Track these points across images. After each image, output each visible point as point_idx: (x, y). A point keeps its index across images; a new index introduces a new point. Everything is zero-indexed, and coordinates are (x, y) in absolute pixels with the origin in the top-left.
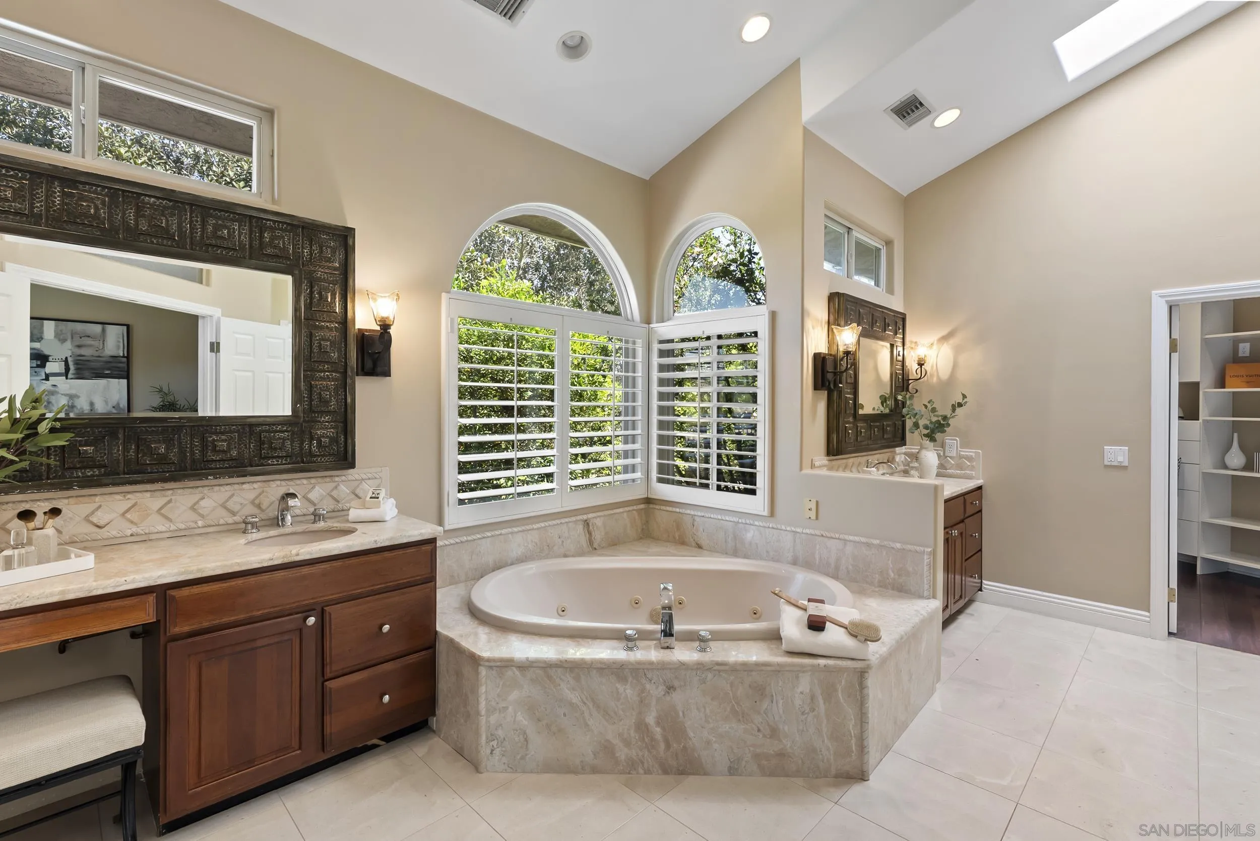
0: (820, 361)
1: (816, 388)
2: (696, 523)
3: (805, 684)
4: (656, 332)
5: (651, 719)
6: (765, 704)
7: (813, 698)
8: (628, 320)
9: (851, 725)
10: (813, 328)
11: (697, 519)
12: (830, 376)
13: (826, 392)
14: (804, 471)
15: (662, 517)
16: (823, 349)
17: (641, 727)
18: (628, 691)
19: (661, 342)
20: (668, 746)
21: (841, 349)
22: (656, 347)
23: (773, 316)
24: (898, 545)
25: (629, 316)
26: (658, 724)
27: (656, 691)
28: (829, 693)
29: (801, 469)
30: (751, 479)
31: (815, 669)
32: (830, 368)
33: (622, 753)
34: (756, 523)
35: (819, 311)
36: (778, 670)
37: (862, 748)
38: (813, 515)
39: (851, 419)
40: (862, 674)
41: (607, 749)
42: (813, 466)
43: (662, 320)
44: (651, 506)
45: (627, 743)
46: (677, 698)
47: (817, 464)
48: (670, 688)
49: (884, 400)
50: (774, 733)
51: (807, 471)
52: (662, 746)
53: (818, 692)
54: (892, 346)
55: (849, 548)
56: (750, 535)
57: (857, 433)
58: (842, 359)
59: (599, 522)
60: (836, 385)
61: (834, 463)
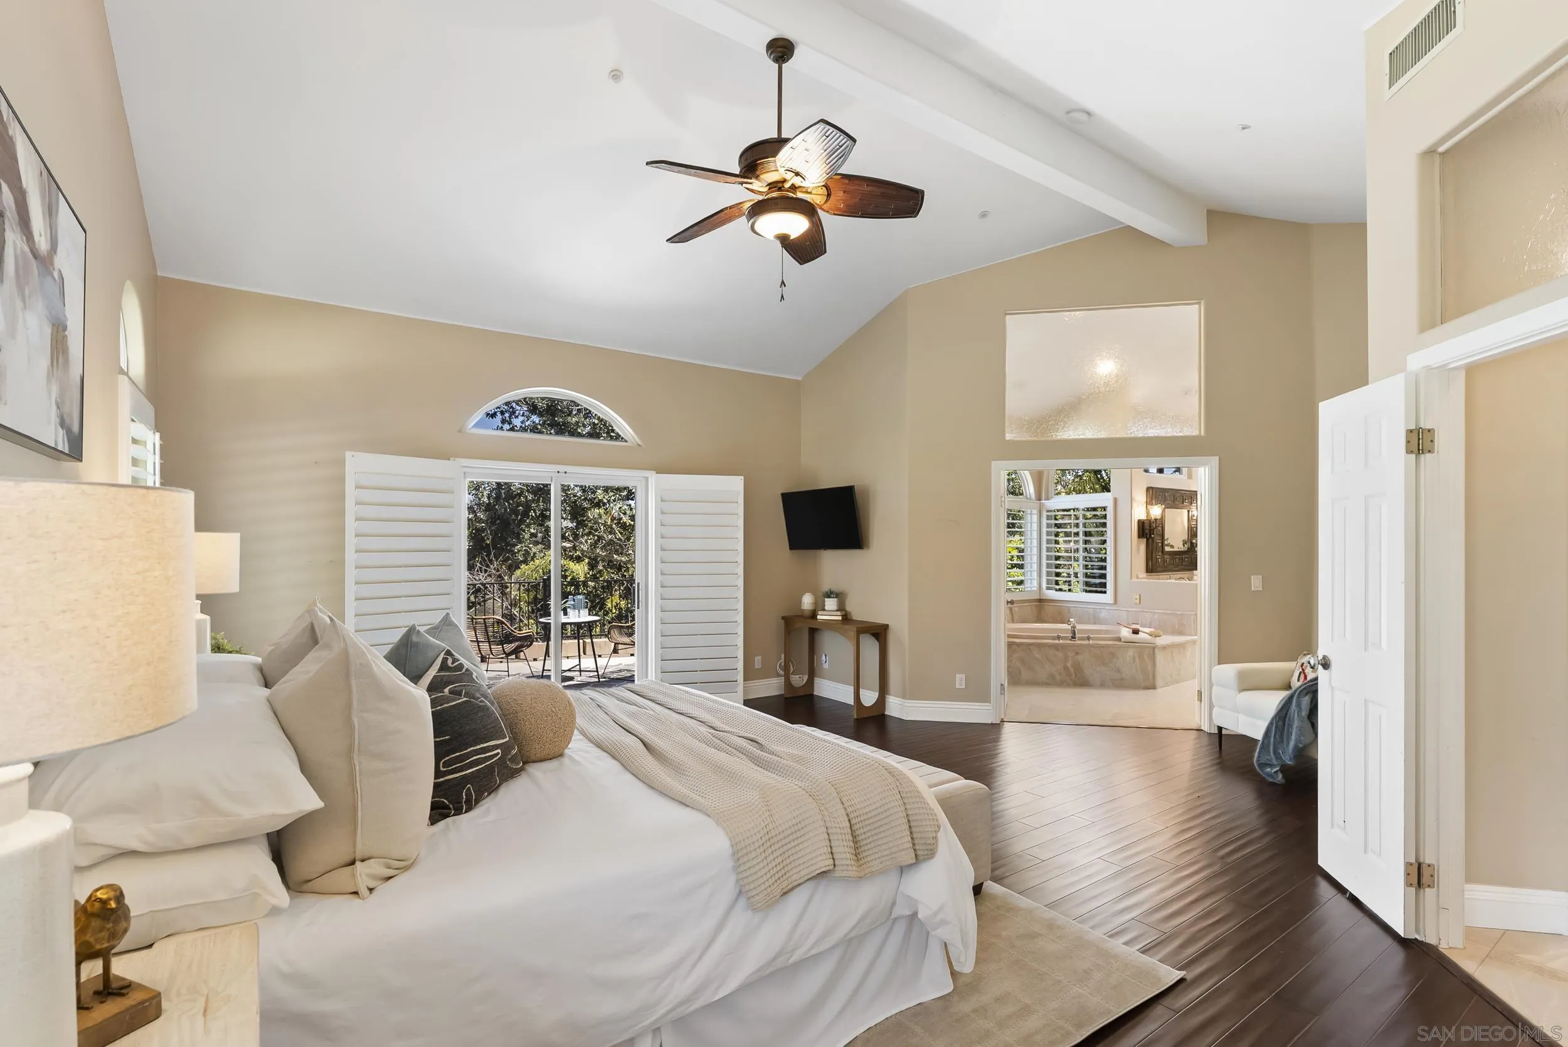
0: (1141, 524)
1: (1139, 537)
2: (1071, 611)
3: (1131, 652)
4: (1044, 505)
5: (1069, 665)
6: (1115, 660)
7: (1134, 658)
8: (1027, 498)
9: (1150, 668)
10: (1138, 506)
11: (1071, 608)
12: (1147, 531)
13: (1145, 539)
14: (1132, 580)
15: (1049, 609)
16: (1143, 517)
17: (1066, 668)
18: (1060, 654)
19: (1048, 511)
20: (1076, 675)
21: (1153, 518)
22: (1045, 514)
23: (1115, 500)
24: (1180, 613)
25: (1028, 496)
26: (1072, 667)
27: (1071, 654)
28: (1141, 656)
29: (1131, 579)
30: (1104, 585)
31: (1134, 647)
32: (1147, 527)
33: (1058, 677)
34: (1107, 608)
35: (1141, 497)
36: (1120, 647)
37: (1154, 677)
38: (1138, 601)
39: (1160, 554)
40: (1154, 648)
41: (1052, 676)
42: (1138, 578)
43: (1047, 499)
44: (1042, 604)
45: (1060, 674)
46: (1080, 658)
47: (1140, 576)
48: (1077, 654)
49: (1185, 543)
50: (1119, 671)
51: (1134, 580)
52: (1074, 675)
53: (1136, 655)
54: (1189, 511)
55: (1156, 616)
56: (1103, 614)
57: (1164, 561)
58: (1153, 523)
59: (1016, 609)
60: (1150, 536)
61: (1150, 577)
